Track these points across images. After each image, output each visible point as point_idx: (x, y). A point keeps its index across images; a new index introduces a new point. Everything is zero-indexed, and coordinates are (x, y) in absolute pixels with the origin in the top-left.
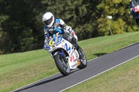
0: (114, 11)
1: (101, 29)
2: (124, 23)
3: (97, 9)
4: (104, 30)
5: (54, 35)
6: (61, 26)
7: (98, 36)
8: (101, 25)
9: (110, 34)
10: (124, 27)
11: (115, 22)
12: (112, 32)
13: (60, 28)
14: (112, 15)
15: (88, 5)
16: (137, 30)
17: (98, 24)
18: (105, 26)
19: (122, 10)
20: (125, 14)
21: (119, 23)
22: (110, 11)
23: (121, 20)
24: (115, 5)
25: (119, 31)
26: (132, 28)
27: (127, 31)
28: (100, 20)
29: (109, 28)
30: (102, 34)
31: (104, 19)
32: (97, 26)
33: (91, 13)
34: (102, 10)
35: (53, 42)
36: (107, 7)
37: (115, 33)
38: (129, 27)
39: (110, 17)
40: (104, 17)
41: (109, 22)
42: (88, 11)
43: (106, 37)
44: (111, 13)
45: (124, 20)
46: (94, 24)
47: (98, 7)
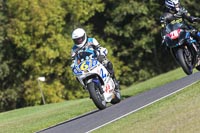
0: (49, 70)
1: (29, 97)
2: (63, 87)
3: (23, 67)
4: (33, 97)
5: (87, 58)
6: (94, 47)
7: (26, 106)
8: (29, 90)
9: (42, 103)
10: (63, 93)
11: (49, 86)
12: (46, 100)
13: (92, 49)
14: (44, 75)
15: (11, 61)
16: (82, 97)
17: (25, 90)
18: (35, 92)
19: (60, 69)
20: (63, 74)
21: (55, 88)
22: (42, 69)
23: (57, 83)
24: (49, 60)
25: (56, 98)
26: (74, 93)
27: (67, 98)
28: (27, 83)
29: (41, 95)
30: (32, 104)
31: (34, 82)
32: (23, 92)
33: (16, 73)
34: (30, 69)
35: (87, 66)
36: (38, 64)
37: (50, 102)
38: (70, 93)
39: (43, 79)
40: (34, 79)
41: (41, 86)
42: (11, 71)
43: (36, 107)
44: (43, 72)
45: (62, 83)
46: (19, 89)
47: (25, 64)
